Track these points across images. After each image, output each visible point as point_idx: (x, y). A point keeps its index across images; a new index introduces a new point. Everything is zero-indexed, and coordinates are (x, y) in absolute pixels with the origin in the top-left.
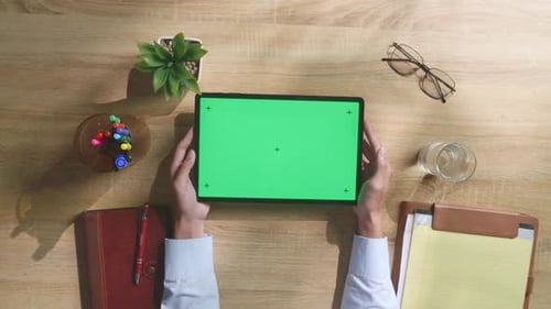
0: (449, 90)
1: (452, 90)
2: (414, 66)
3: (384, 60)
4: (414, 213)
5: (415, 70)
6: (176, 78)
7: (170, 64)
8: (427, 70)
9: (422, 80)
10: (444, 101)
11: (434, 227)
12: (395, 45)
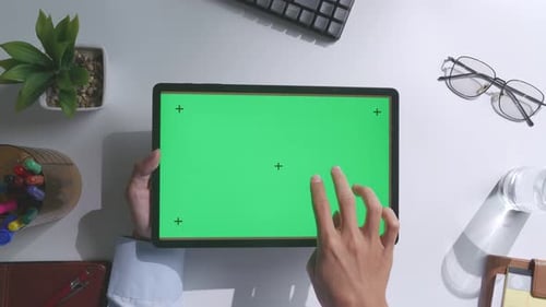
0: (537, 105)
1: (541, 104)
3: (441, 79)
10: (531, 124)
11: (533, 294)
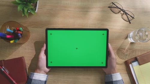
2: (120, 10)
4: (131, 63)
5: (120, 11)
6: (26, 8)
7: (25, 3)
8: (124, 11)
9: (122, 15)
12: (113, 3)
